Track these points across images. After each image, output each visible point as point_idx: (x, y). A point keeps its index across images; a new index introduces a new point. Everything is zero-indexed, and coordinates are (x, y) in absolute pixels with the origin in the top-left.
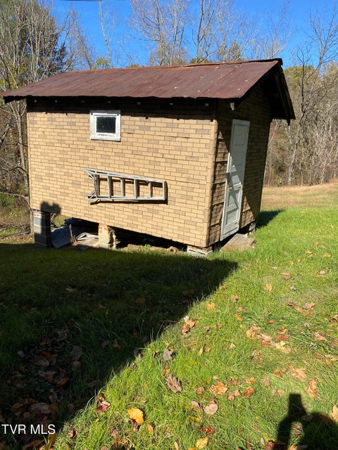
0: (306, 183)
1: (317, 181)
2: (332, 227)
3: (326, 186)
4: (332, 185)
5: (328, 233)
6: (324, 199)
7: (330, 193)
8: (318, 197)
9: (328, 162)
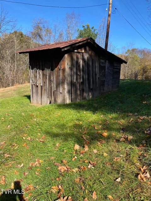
0: (3, 87)
1: (8, 85)
2: (14, 105)
3: (12, 88)
4: (15, 87)
5: (12, 108)
6: (12, 93)
7: (14, 90)
8: (9, 93)
9: (11, 77)
